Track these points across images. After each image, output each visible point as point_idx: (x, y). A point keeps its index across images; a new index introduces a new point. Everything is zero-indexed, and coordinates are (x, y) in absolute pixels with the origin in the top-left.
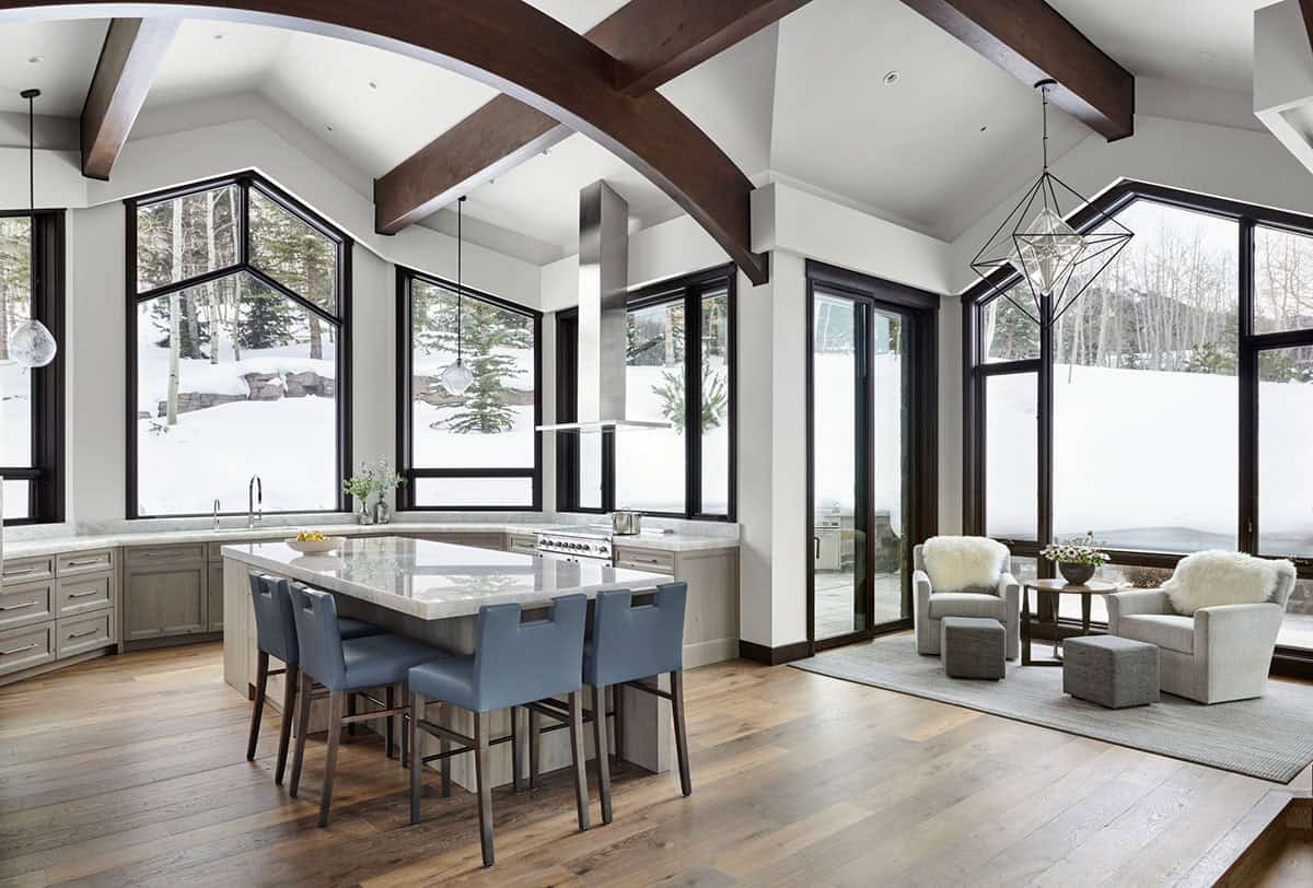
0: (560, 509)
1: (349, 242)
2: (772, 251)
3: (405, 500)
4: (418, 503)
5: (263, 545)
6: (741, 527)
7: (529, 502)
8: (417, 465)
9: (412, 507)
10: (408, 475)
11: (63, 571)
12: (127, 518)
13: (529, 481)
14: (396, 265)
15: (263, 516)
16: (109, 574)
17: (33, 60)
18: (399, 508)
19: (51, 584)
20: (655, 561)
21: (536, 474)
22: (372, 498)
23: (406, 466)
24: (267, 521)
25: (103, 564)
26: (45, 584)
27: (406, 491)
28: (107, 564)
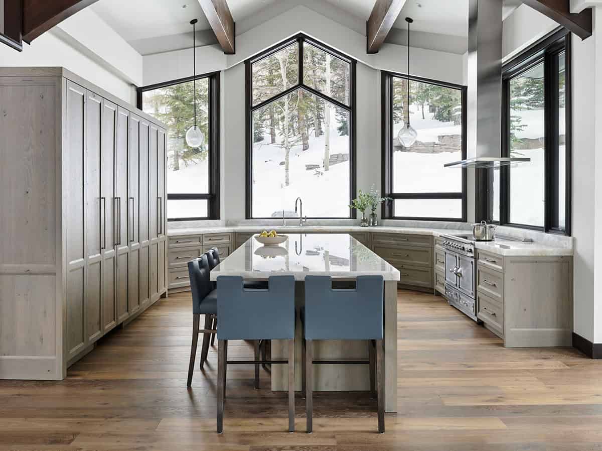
0: (478, 220)
1: (354, 63)
2: (594, 7)
3: (388, 212)
4: (396, 214)
5: (307, 235)
6: (574, 240)
7: (460, 216)
8: (395, 191)
9: (392, 217)
10: (390, 198)
11: (206, 242)
12: (246, 219)
13: (459, 201)
14: (381, 71)
15: (307, 220)
16: (228, 245)
17: (184, 6)
18: (383, 217)
19: (200, 248)
20: (494, 262)
21: (463, 196)
22: (368, 211)
23: (387, 191)
24: (309, 222)
25: (226, 240)
26: (198, 248)
27: (387, 208)
28: (228, 240)
